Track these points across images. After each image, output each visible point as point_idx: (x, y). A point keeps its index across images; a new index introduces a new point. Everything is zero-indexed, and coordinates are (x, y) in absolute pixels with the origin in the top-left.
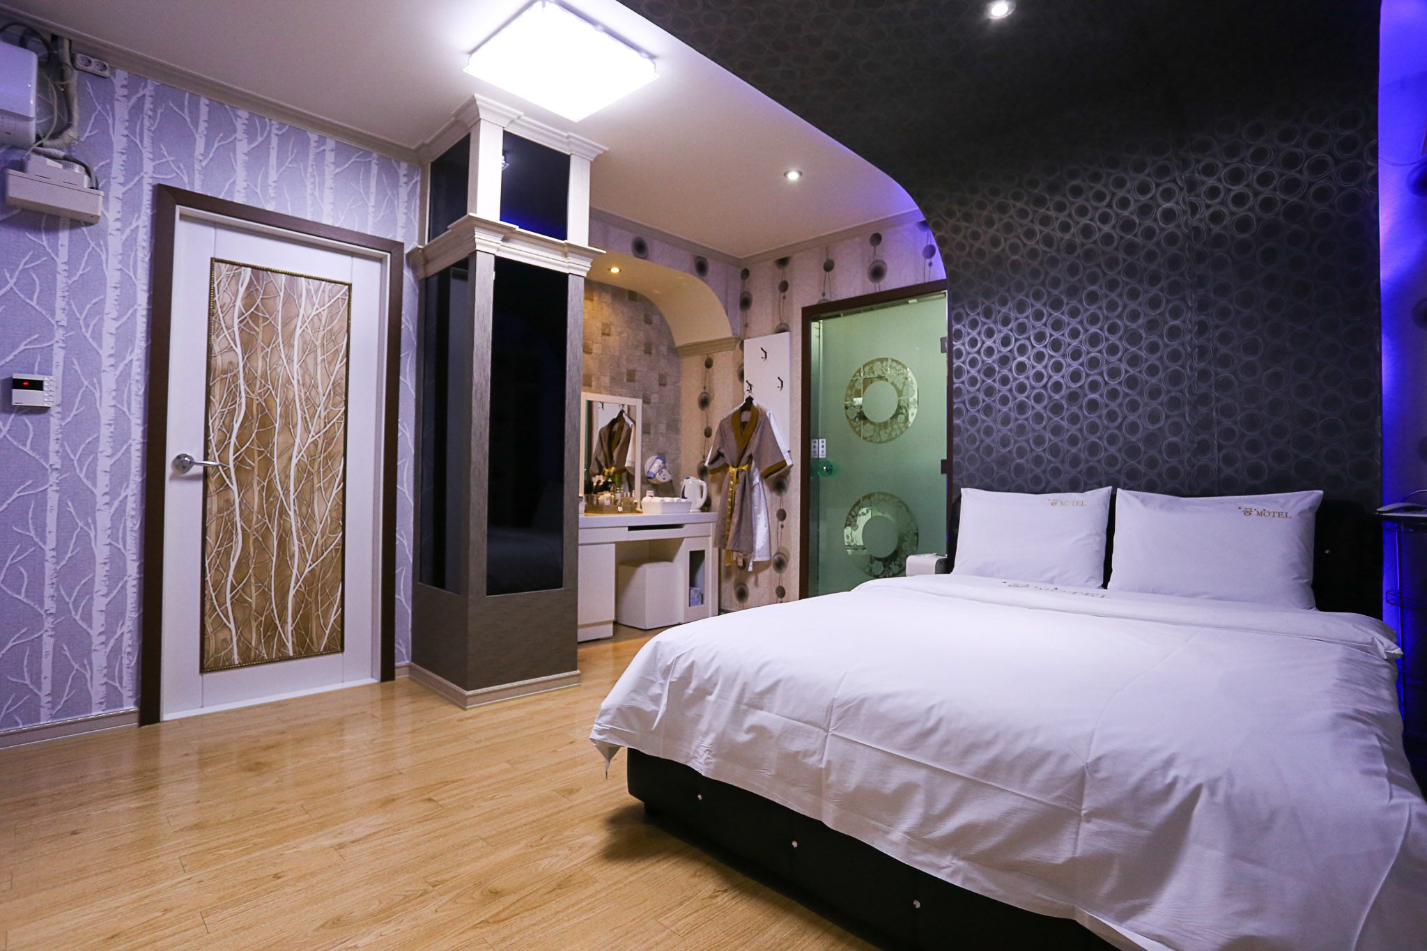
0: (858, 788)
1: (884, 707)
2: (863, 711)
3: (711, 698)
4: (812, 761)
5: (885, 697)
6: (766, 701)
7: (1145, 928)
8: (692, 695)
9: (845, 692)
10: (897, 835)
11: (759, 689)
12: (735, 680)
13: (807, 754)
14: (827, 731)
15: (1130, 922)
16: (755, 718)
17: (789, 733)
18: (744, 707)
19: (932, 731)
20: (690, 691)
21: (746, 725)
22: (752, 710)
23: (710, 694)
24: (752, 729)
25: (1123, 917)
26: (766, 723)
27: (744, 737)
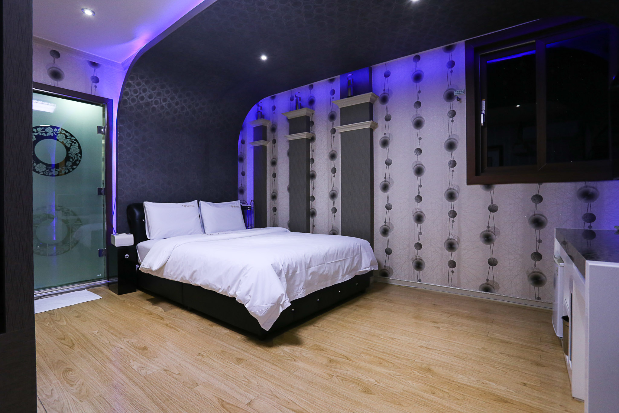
0: (334, 272)
1: (330, 253)
2: (328, 255)
3: (298, 272)
4: (325, 273)
5: (329, 251)
6: (311, 264)
7: (363, 268)
8: (291, 275)
9: (323, 254)
10: (340, 278)
11: (308, 262)
12: (302, 263)
13: (324, 272)
14: (324, 264)
15: (361, 269)
16: (310, 271)
17: (319, 269)
18: (307, 269)
19: (338, 253)
20: (290, 275)
21: (309, 274)
22: (309, 269)
23: (297, 271)
24: (311, 274)
25: (360, 269)
26: (313, 270)
27: (310, 278)
